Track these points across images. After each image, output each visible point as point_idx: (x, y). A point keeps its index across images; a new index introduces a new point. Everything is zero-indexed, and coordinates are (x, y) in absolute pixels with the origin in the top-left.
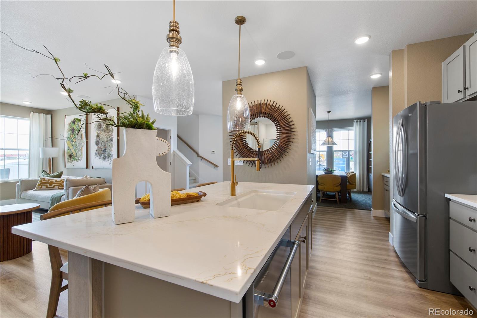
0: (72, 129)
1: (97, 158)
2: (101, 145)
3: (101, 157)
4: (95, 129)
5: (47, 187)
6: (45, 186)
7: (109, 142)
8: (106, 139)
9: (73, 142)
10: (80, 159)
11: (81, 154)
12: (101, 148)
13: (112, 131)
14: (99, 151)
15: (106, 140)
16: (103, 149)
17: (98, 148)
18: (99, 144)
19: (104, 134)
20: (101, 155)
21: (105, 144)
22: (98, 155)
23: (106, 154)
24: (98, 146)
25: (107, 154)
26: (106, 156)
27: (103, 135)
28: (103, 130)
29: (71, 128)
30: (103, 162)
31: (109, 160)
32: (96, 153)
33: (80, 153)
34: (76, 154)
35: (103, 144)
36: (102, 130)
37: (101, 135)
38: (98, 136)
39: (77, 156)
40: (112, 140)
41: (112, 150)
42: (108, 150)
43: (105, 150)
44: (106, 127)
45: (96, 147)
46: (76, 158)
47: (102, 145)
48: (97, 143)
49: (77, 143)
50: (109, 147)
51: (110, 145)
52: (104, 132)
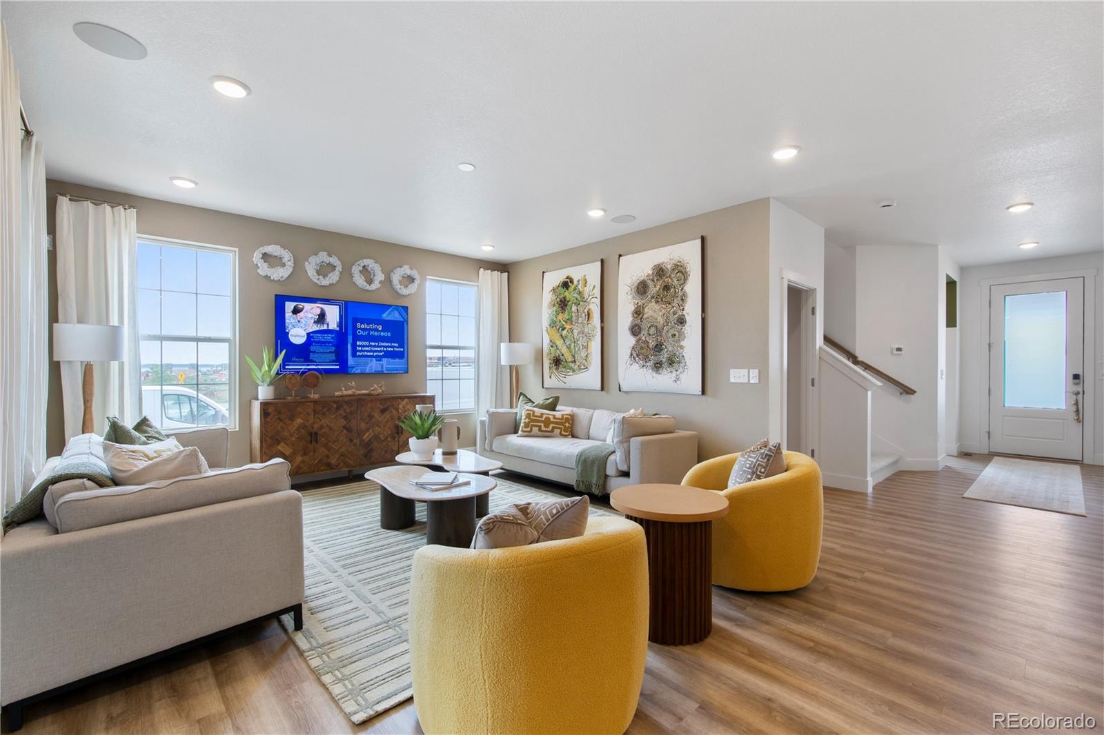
0: (561, 301)
1: (635, 366)
2: (646, 335)
3: (648, 364)
4: (630, 297)
5: (540, 430)
6: (537, 428)
7: (673, 327)
8: (661, 320)
9: (563, 329)
10: (583, 367)
11: (587, 356)
12: (648, 342)
13: (682, 300)
14: (642, 348)
15: (662, 322)
16: (652, 344)
17: (638, 341)
18: (640, 332)
19: (657, 307)
20: (646, 358)
21: (659, 331)
22: (637, 359)
23: (664, 357)
24: (638, 337)
25: (666, 356)
26: (664, 360)
27: (654, 311)
28: (652, 297)
29: (558, 300)
30: (654, 374)
31: (674, 372)
32: (631, 355)
33: (583, 354)
34: (574, 356)
35: (653, 330)
36: (650, 297)
37: (646, 310)
38: (638, 313)
39: (575, 361)
40: (682, 321)
41: (682, 347)
42: (669, 347)
43: (659, 348)
44: (663, 290)
45: (632, 341)
46: (572, 365)
47: (649, 334)
48: (635, 330)
49: (575, 332)
50: (671, 340)
51: (677, 334)
52: (657, 302)
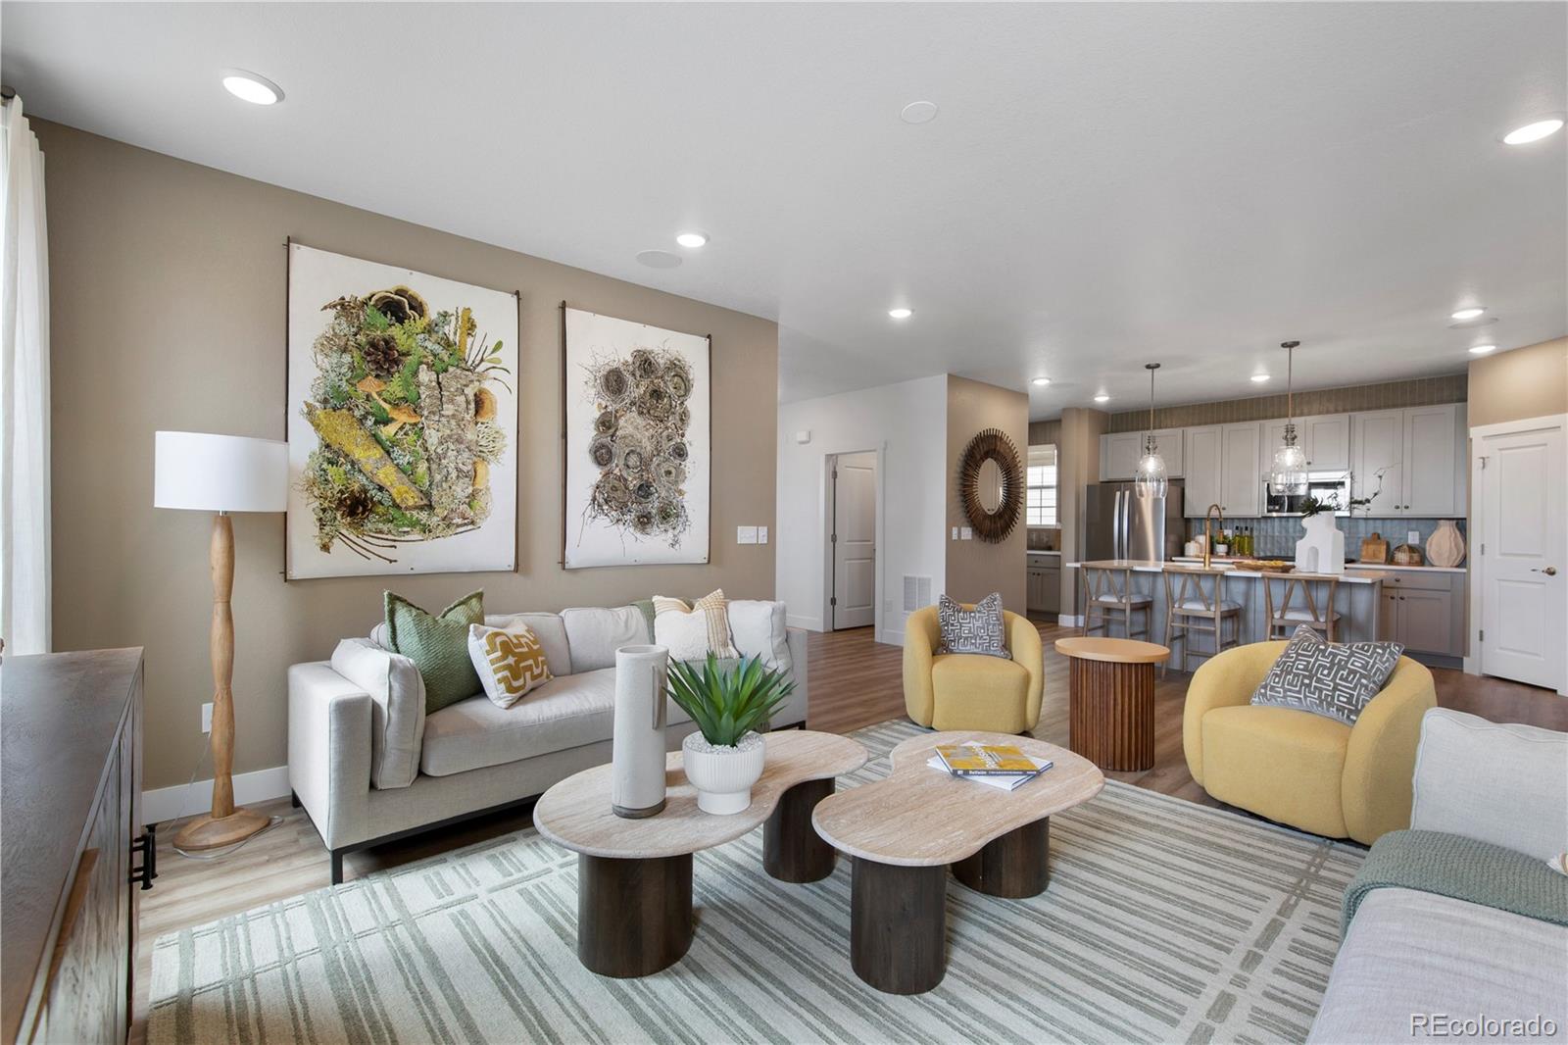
0: (373, 344)
1: (603, 521)
2: (621, 466)
3: (627, 517)
4: (593, 391)
7: (667, 460)
8: (648, 446)
9: (387, 422)
10: (459, 521)
11: (473, 496)
12: (626, 480)
13: (682, 420)
14: (614, 489)
15: (649, 448)
16: (633, 483)
17: (606, 475)
18: (610, 460)
19: (640, 421)
20: (623, 508)
21: (645, 464)
22: (605, 507)
23: (653, 506)
24: (606, 469)
25: (656, 504)
26: (654, 511)
27: (632, 425)
28: (633, 403)
29: (361, 338)
30: (638, 535)
31: (671, 531)
32: (594, 499)
33: (461, 490)
34: (427, 495)
35: (633, 460)
36: (628, 401)
37: (622, 422)
38: (606, 424)
39: (430, 507)
40: (680, 452)
41: (681, 493)
42: (660, 491)
43: (644, 490)
44: (651, 396)
45: (596, 474)
46: (423, 516)
47: (628, 467)
48: (602, 455)
49: (432, 437)
50: (664, 479)
51: (673, 471)
52: (641, 413)
